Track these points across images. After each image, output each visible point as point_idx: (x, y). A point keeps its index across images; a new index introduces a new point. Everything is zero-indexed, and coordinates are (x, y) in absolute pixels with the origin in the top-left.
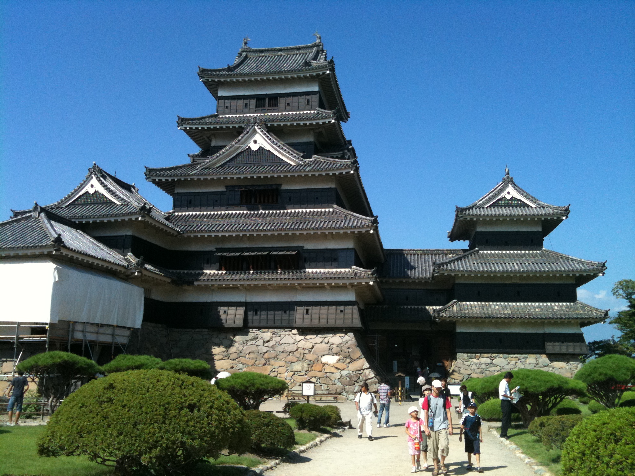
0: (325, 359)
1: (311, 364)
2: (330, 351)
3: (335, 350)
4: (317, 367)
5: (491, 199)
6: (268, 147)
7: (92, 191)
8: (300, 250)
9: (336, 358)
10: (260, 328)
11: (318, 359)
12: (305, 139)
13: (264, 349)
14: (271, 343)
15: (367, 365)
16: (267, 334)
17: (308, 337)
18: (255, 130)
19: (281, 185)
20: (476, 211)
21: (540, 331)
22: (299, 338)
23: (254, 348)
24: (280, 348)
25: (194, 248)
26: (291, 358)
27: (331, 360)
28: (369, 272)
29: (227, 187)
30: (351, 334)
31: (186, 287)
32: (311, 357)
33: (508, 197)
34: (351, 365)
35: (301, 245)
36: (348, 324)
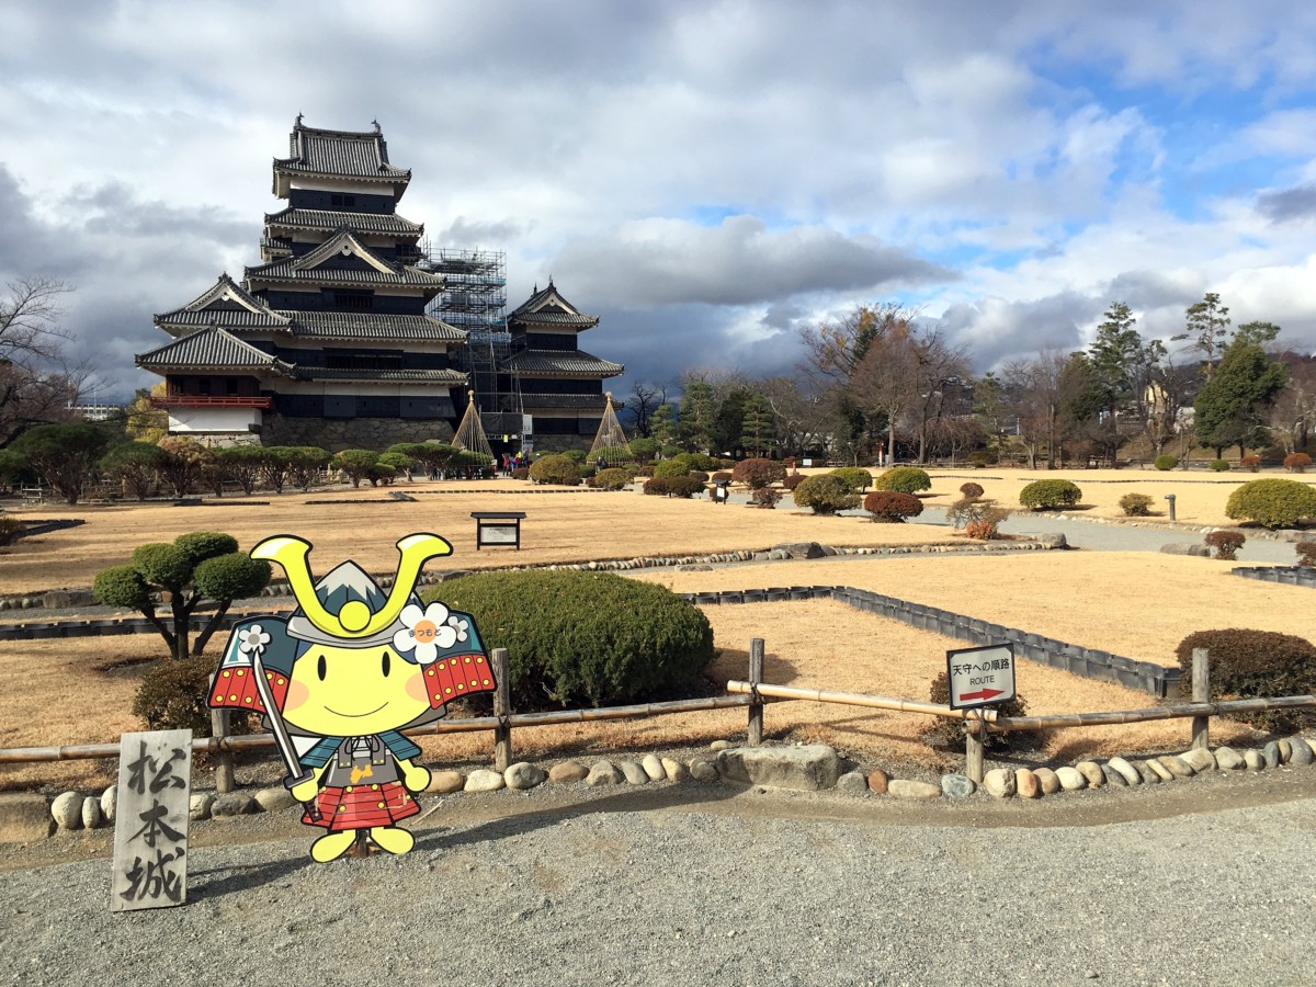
5: (538, 305)
6: (359, 255)
7: (226, 298)
8: (402, 352)
10: (369, 416)
12: (387, 245)
13: (376, 435)
14: (381, 430)
16: (376, 423)
17: (412, 424)
18: (346, 237)
19: (373, 291)
20: (528, 317)
21: (575, 416)
22: (404, 425)
23: (366, 434)
24: (390, 434)
25: (301, 347)
28: (464, 375)
29: (321, 289)
30: (447, 423)
31: (304, 382)
33: (552, 304)
35: (401, 348)
36: (446, 414)
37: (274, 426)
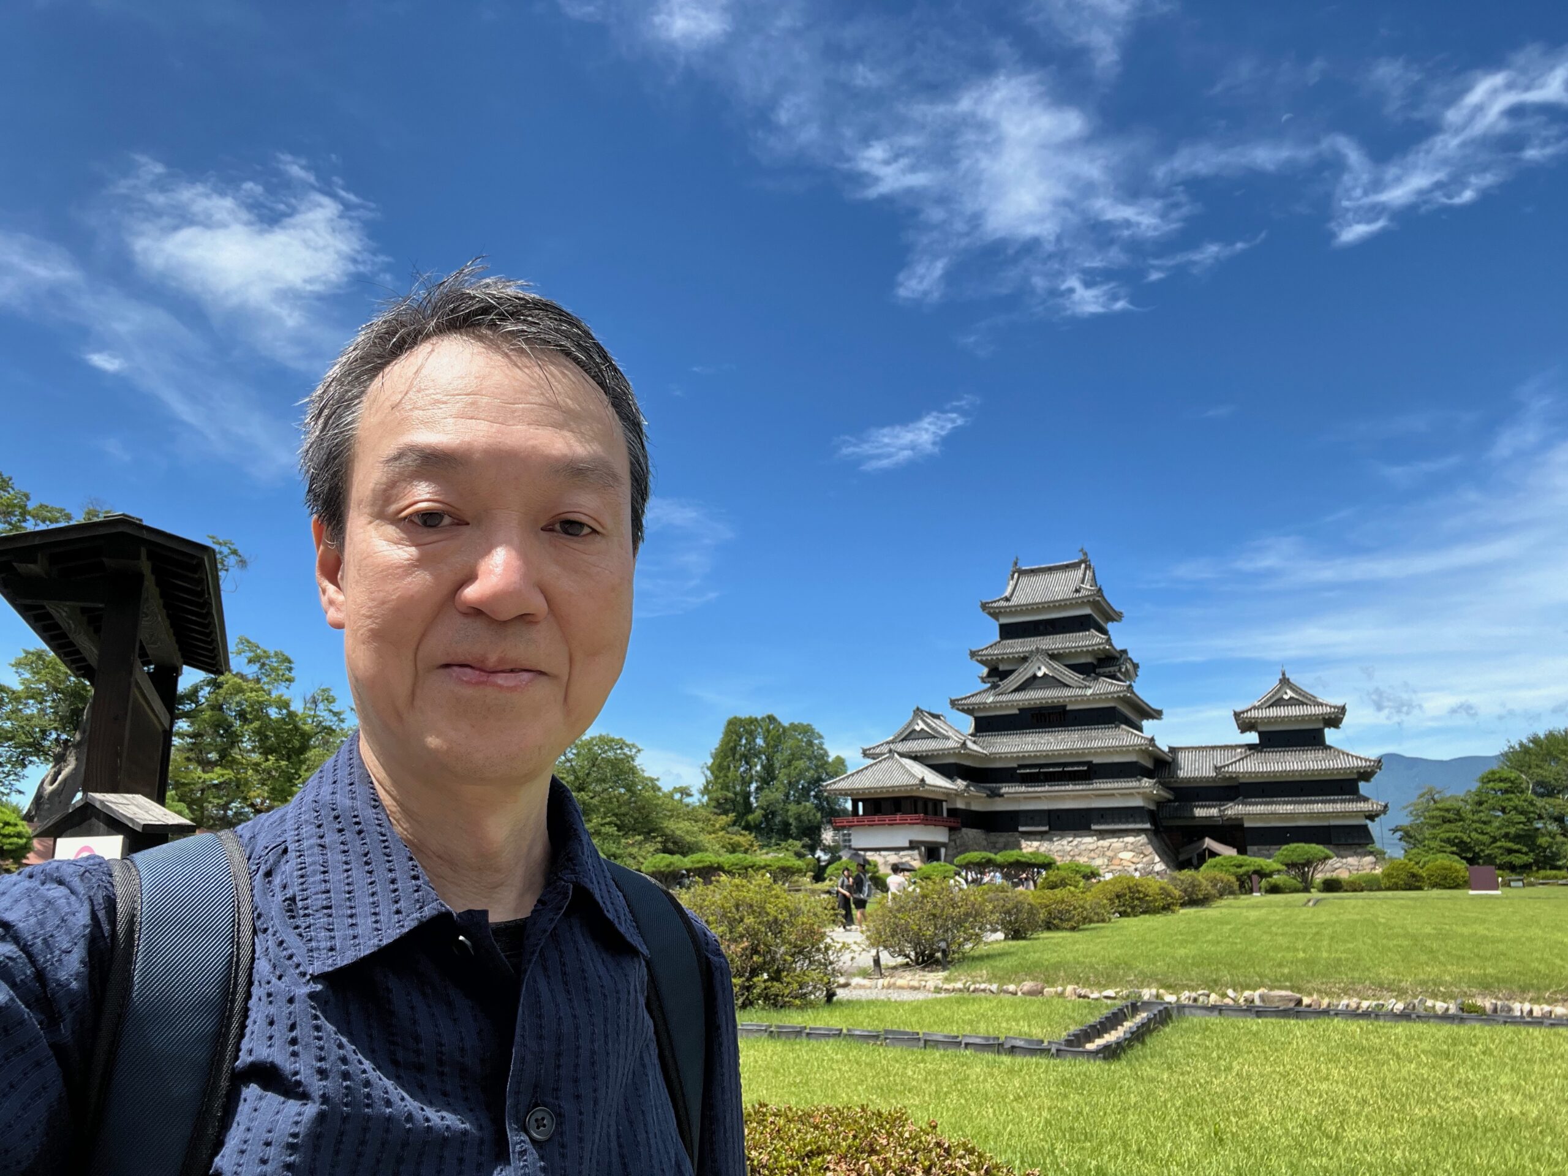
0: (1122, 855)
1: (1111, 859)
2: (1125, 849)
3: (1130, 847)
4: (1116, 861)
5: (1268, 700)
6: (1051, 673)
7: (918, 728)
8: (1091, 762)
9: (1132, 854)
11: (1116, 855)
12: (1083, 660)
13: (1069, 848)
15: (1157, 859)
18: (1039, 658)
19: (1064, 706)
20: (1254, 714)
21: (1326, 823)
23: (1060, 848)
24: (1083, 847)
26: (1092, 855)
27: (1127, 855)
29: (1017, 709)
30: (1145, 836)
31: (998, 799)
32: (1109, 853)
33: (1286, 697)
34: (1145, 860)
35: (1090, 759)
36: (1139, 826)
37: (958, 842)
